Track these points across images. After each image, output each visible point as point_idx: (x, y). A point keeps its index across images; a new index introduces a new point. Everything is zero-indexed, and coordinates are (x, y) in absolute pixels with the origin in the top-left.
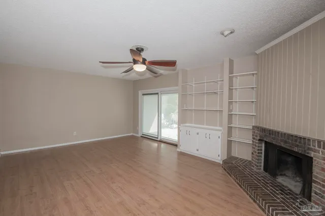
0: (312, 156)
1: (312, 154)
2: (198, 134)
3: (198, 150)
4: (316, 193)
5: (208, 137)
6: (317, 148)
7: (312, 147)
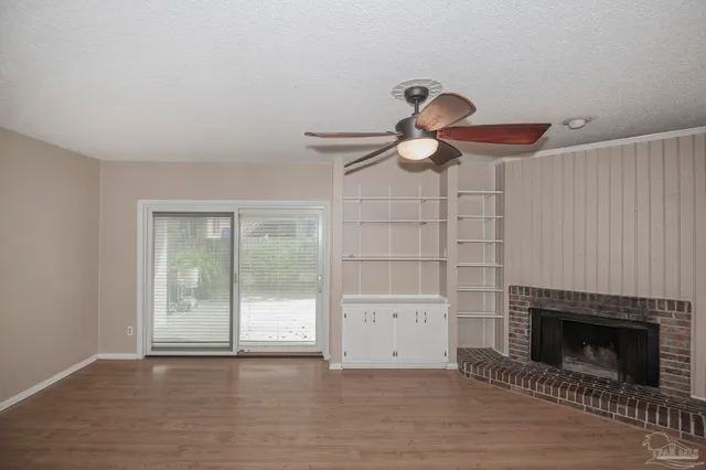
0: (659, 322)
1: (659, 320)
2: (395, 316)
3: (395, 354)
4: (668, 371)
5: (421, 320)
6: (666, 310)
7: (657, 309)
